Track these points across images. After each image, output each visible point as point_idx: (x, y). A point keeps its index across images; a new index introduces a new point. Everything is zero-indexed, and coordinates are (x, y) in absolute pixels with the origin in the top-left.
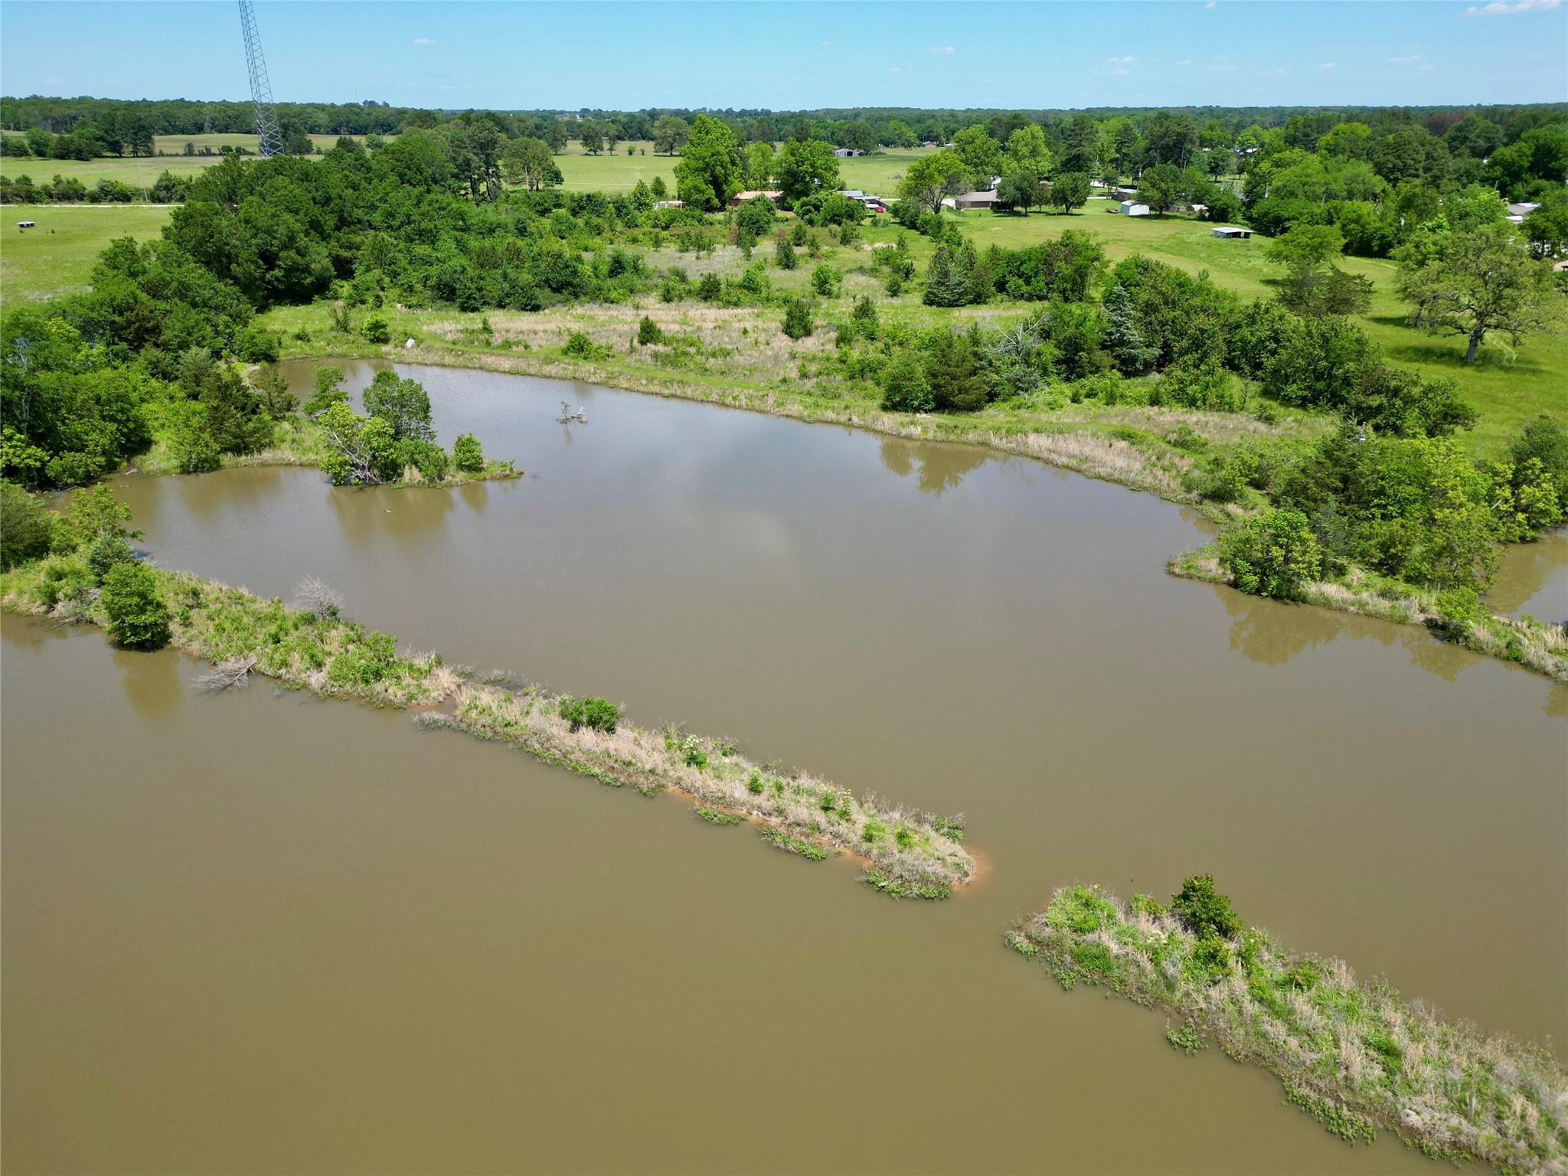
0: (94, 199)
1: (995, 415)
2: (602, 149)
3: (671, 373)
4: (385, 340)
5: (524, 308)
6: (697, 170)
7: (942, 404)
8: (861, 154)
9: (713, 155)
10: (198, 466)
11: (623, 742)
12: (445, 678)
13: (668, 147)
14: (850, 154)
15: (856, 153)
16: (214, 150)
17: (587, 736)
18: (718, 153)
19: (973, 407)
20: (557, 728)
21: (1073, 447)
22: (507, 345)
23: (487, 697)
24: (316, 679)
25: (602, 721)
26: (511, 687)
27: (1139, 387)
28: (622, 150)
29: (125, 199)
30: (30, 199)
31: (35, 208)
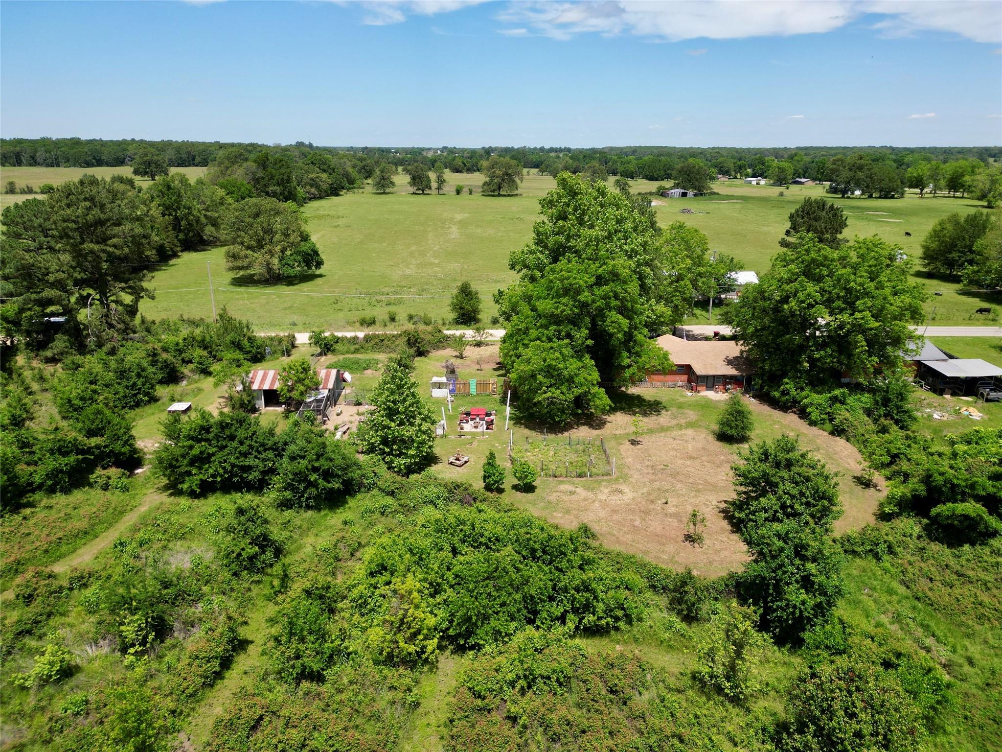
2: (430, 188)
6: (555, 319)
8: (695, 195)
9: (600, 281)
13: (495, 187)
14: (684, 195)
15: (691, 193)
18: (615, 276)
28: (449, 188)
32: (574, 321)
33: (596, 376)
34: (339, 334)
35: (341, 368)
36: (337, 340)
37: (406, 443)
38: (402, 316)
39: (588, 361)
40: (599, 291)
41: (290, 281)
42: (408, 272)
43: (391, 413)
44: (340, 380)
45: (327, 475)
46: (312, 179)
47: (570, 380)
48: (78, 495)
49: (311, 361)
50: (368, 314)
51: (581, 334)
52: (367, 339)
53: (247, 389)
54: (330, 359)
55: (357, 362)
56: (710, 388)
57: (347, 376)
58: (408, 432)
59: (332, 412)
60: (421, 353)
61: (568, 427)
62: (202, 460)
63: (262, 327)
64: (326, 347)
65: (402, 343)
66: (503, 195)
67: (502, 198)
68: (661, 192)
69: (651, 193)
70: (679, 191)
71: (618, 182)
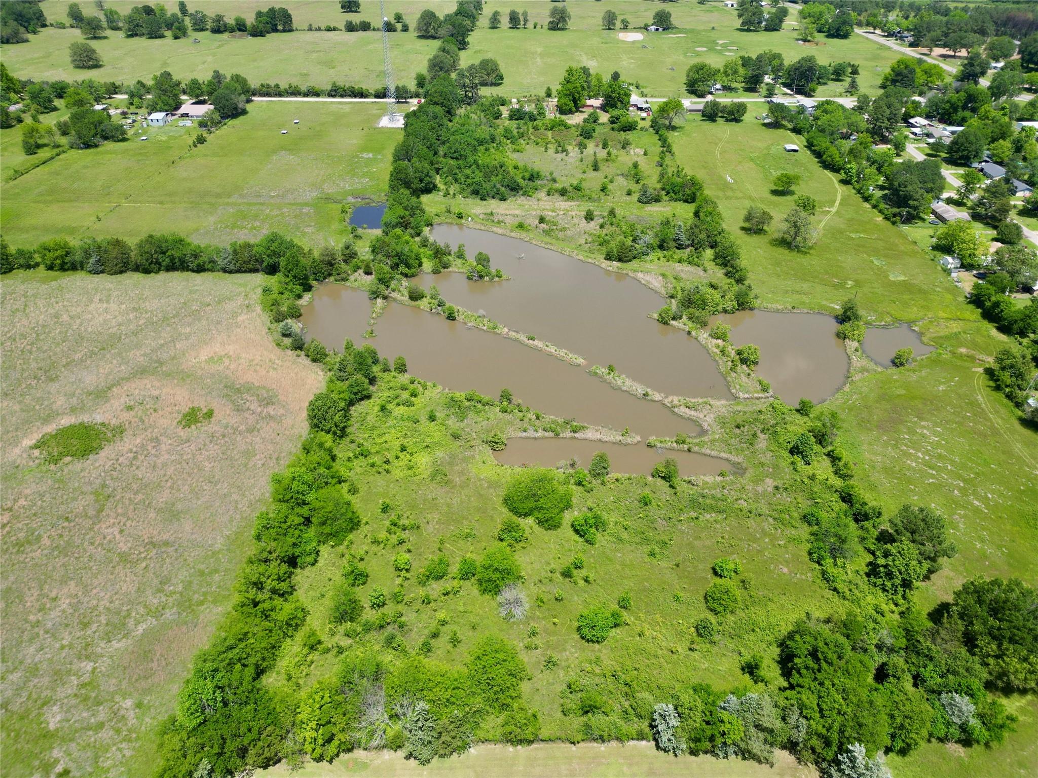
0: (306, 95)
1: (635, 264)
3: (547, 239)
4: (462, 217)
5: (501, 200)
7: (620, 260)
10: (436, 272)
11: (536, 342)
12: (506, 330)
16: (323, 28)
17: (530, 341)
19: (630, 261)
20: (526, 340)
21: (648, 278)
22: (499, 222)
23: (514, 334)
24: (485, 328)
25: (533, 339)
26: (517, 332)
27: (679, 254)
28: (530, 25)
29: (317, 95)
30: (280, 95)
31: (285, 102)
32: (570, 95)
33: (573, 105)
39: (572, 102)
40: (573, 90)
41: (499, 84)
47: (567, 105)
48: (499, 120)
56: (598, 109)
61: (568, 114)
62: (515, 115)
66: (559, 29)
67: (558, 32)
68: (646, 28)
69: (640, 28)
70: (654, 27)
71: (623, 21)
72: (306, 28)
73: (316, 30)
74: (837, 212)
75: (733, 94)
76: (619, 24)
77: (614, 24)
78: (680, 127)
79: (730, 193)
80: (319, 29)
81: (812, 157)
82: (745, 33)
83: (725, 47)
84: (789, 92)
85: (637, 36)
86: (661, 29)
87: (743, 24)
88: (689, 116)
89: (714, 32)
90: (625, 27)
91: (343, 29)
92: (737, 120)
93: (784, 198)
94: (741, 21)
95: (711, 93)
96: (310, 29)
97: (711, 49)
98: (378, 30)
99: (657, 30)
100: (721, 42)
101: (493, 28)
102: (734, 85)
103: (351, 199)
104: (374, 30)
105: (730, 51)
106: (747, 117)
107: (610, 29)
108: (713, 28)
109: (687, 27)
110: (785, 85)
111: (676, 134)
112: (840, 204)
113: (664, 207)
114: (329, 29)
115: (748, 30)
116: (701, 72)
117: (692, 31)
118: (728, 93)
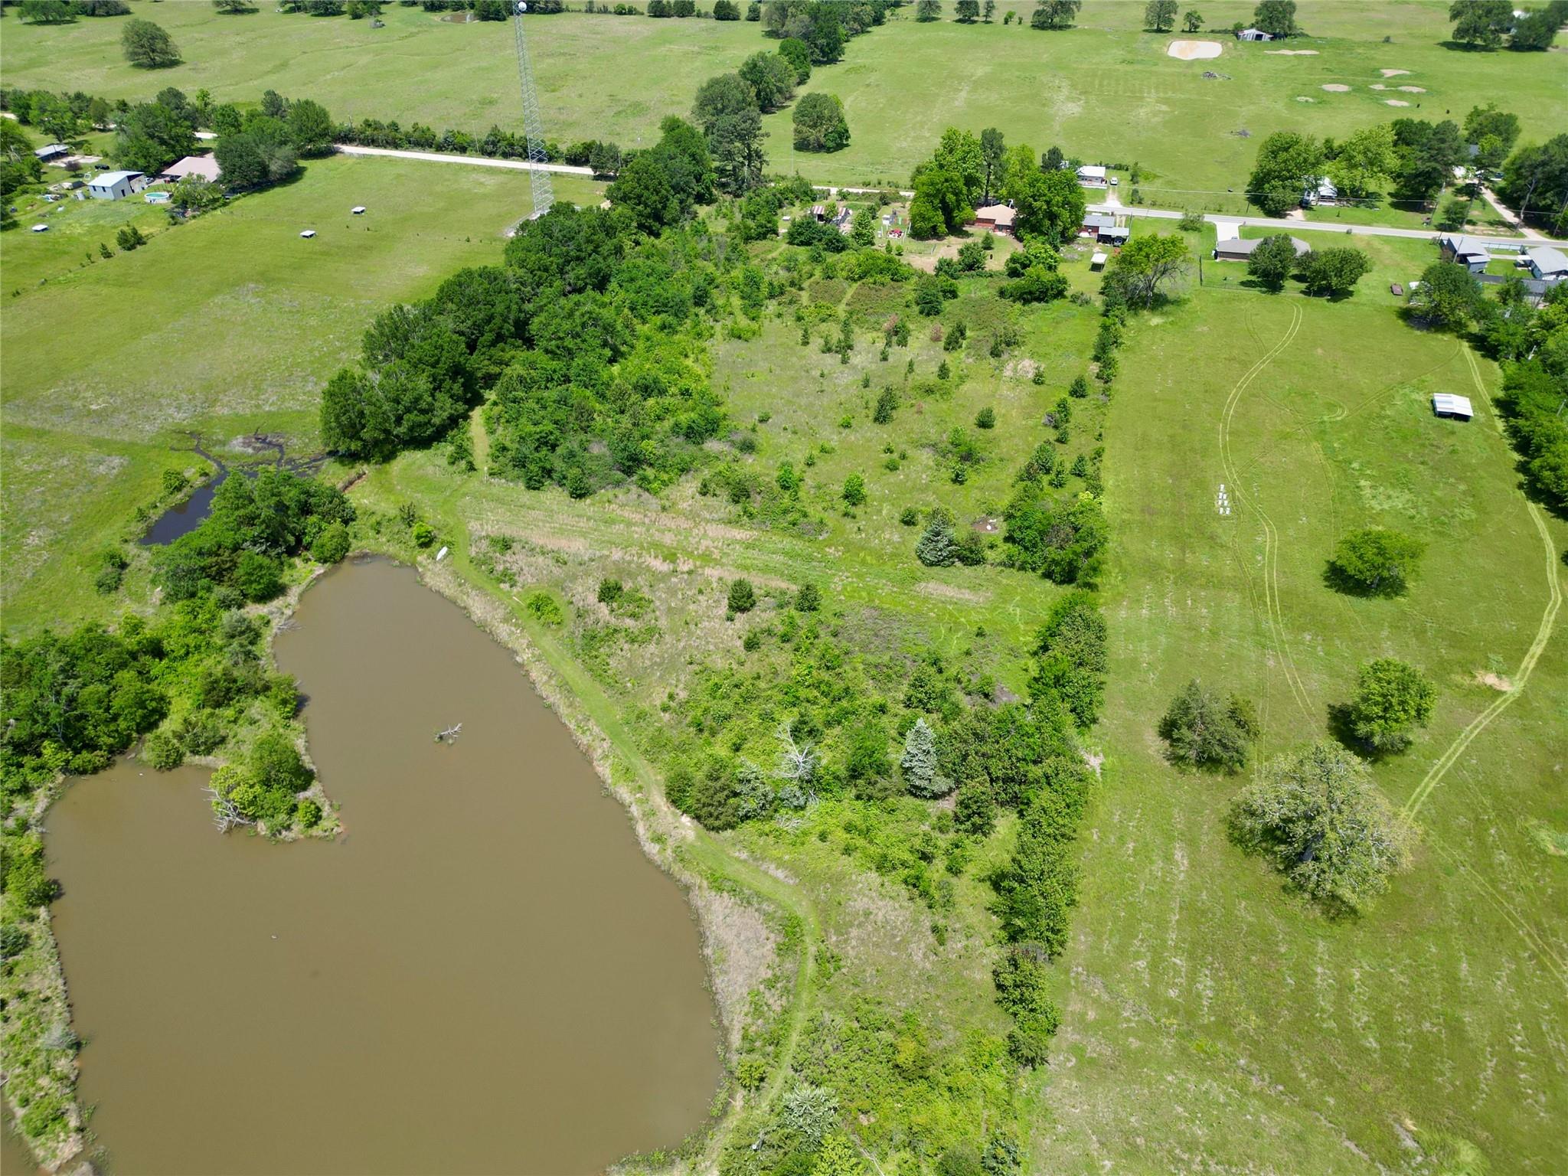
0: (440, 148)
1: (738, 843)
2: (978, 15)
4: (428, 544)
6: (927, 194)
7: (698, 818)
8: (1273, 38)
9: (946, 181)
16: (611, 9)
19: (729, 827)
22: (504, 576)
28: (998, 16)
29: (462, 150)
30: (395, 145)
31: (391, 160)
32: (934, 196)
33: (942, 218)
34: (850, 190)
35: (848, 207)
36: (849, 194)
37: (864, 235)
38: (884, 182)
39: (940, 212)
40: (945, 184)
41: (829, 150)
42: (904, 144)
43: (860, 224)
44: (847, 213)
45: (838, 241)
46: (858, 14)
47: (929, 219)
48: (764, 242)
49: (837, 203)
50: (868, 179)
51: (936, 201)
52: (864, 194)
53: (812, 213)
54: (844, 203)
55: (856, 206)
56: (1000, 230)
57: (851, 212)
58: (864, 231)
59: (842, 225)
60: (886, 204)
61: (928, 239)
62: (800, 234)
63: (816, 184)
64: (844, 197)
65: (877, 199)
66: (1054, 27)
67: (1050, 33)
68: (1236, 32)
69: (1226, 32)
70: (1254, 32)
71: (1189, 16)
72: (584, 8)
73: (600, 12)
74: (1522, 703)
75: (1362, 212)
76: (1179, 21)
77: (1169, 22)
78: (1177, 302)
79: (1200, 559)
80: (605, 11)
81: (1507, 442)
82: (1458, 54)
83: (1394, 87)
84: (1509, 216)
85: (1208, 49)
86: (1266, 37)
87: (1460, 32)
88: (1217, 269)
89: (1387, 48)
90: (1193, 28)
91: (646, 12)
92: (1337, 294)
93: (1361, 603)
94: (1455, 24)
95: (1304, 205)
96: (590, 10)
97: (1359, 90)
98: (706, 15)
99: (1259, 37)
100: (1389, 73)
101: (925, 19)
102: (1372, 186)
103: (237, 445)
104: (699, 15)
105: (1401, 95)
106: (1368, 288)
107: (1159, 31)
108: (1387, 40)
109: (1329, 34)
110: (1507, 198)
111: (1156, 320)
112: (1544, 661)
113: (974, 588)
114: (621, 12)
115: (1470, 47)
116: (1283, 155)
117: (1336, 44)
118: (1348, 210)
